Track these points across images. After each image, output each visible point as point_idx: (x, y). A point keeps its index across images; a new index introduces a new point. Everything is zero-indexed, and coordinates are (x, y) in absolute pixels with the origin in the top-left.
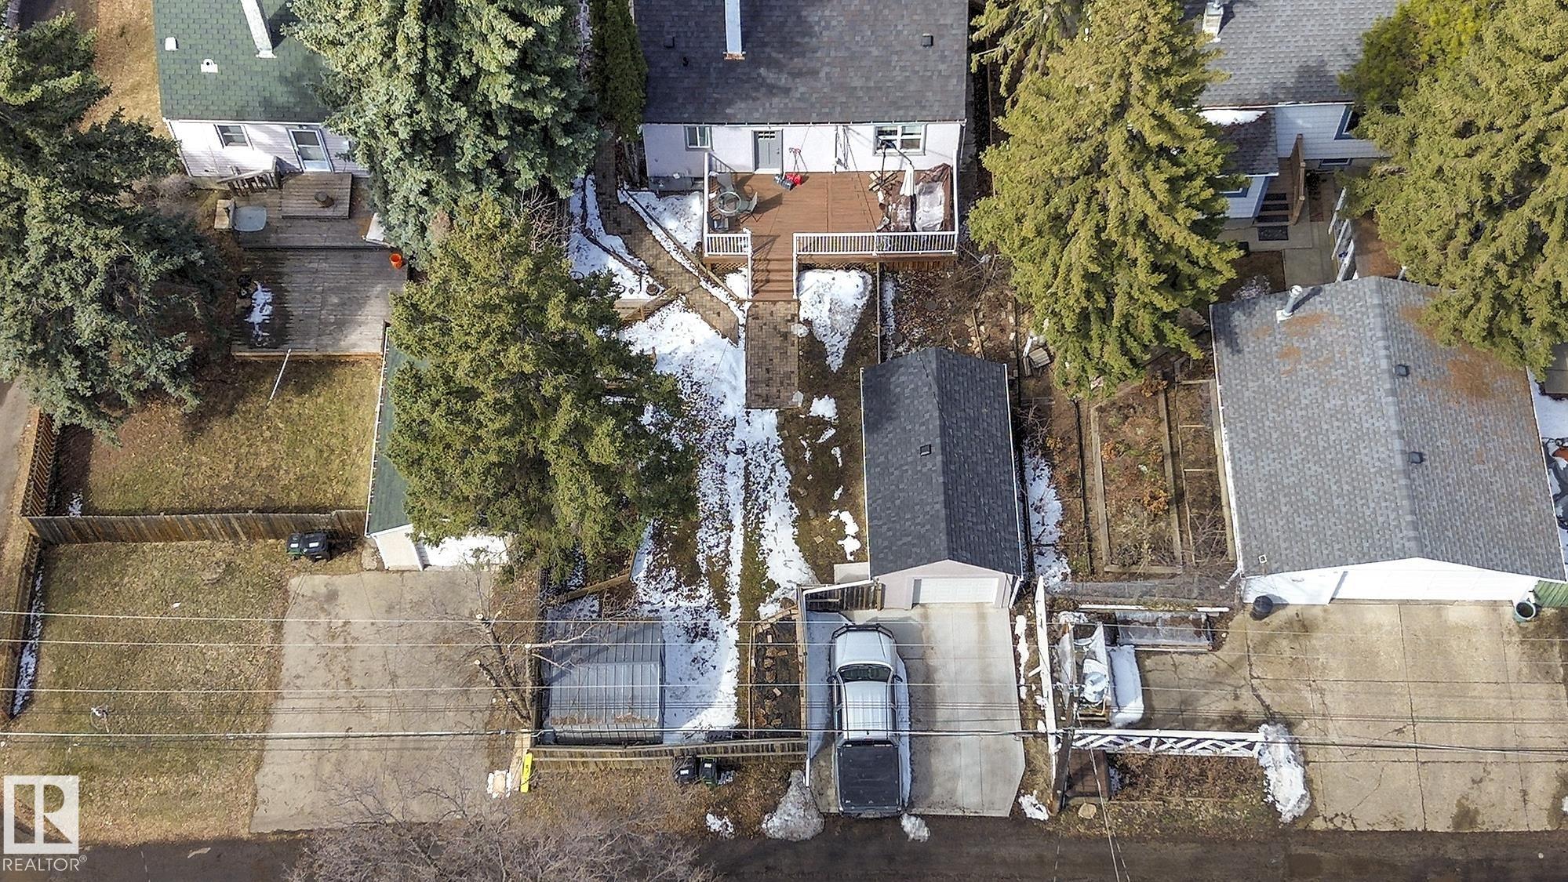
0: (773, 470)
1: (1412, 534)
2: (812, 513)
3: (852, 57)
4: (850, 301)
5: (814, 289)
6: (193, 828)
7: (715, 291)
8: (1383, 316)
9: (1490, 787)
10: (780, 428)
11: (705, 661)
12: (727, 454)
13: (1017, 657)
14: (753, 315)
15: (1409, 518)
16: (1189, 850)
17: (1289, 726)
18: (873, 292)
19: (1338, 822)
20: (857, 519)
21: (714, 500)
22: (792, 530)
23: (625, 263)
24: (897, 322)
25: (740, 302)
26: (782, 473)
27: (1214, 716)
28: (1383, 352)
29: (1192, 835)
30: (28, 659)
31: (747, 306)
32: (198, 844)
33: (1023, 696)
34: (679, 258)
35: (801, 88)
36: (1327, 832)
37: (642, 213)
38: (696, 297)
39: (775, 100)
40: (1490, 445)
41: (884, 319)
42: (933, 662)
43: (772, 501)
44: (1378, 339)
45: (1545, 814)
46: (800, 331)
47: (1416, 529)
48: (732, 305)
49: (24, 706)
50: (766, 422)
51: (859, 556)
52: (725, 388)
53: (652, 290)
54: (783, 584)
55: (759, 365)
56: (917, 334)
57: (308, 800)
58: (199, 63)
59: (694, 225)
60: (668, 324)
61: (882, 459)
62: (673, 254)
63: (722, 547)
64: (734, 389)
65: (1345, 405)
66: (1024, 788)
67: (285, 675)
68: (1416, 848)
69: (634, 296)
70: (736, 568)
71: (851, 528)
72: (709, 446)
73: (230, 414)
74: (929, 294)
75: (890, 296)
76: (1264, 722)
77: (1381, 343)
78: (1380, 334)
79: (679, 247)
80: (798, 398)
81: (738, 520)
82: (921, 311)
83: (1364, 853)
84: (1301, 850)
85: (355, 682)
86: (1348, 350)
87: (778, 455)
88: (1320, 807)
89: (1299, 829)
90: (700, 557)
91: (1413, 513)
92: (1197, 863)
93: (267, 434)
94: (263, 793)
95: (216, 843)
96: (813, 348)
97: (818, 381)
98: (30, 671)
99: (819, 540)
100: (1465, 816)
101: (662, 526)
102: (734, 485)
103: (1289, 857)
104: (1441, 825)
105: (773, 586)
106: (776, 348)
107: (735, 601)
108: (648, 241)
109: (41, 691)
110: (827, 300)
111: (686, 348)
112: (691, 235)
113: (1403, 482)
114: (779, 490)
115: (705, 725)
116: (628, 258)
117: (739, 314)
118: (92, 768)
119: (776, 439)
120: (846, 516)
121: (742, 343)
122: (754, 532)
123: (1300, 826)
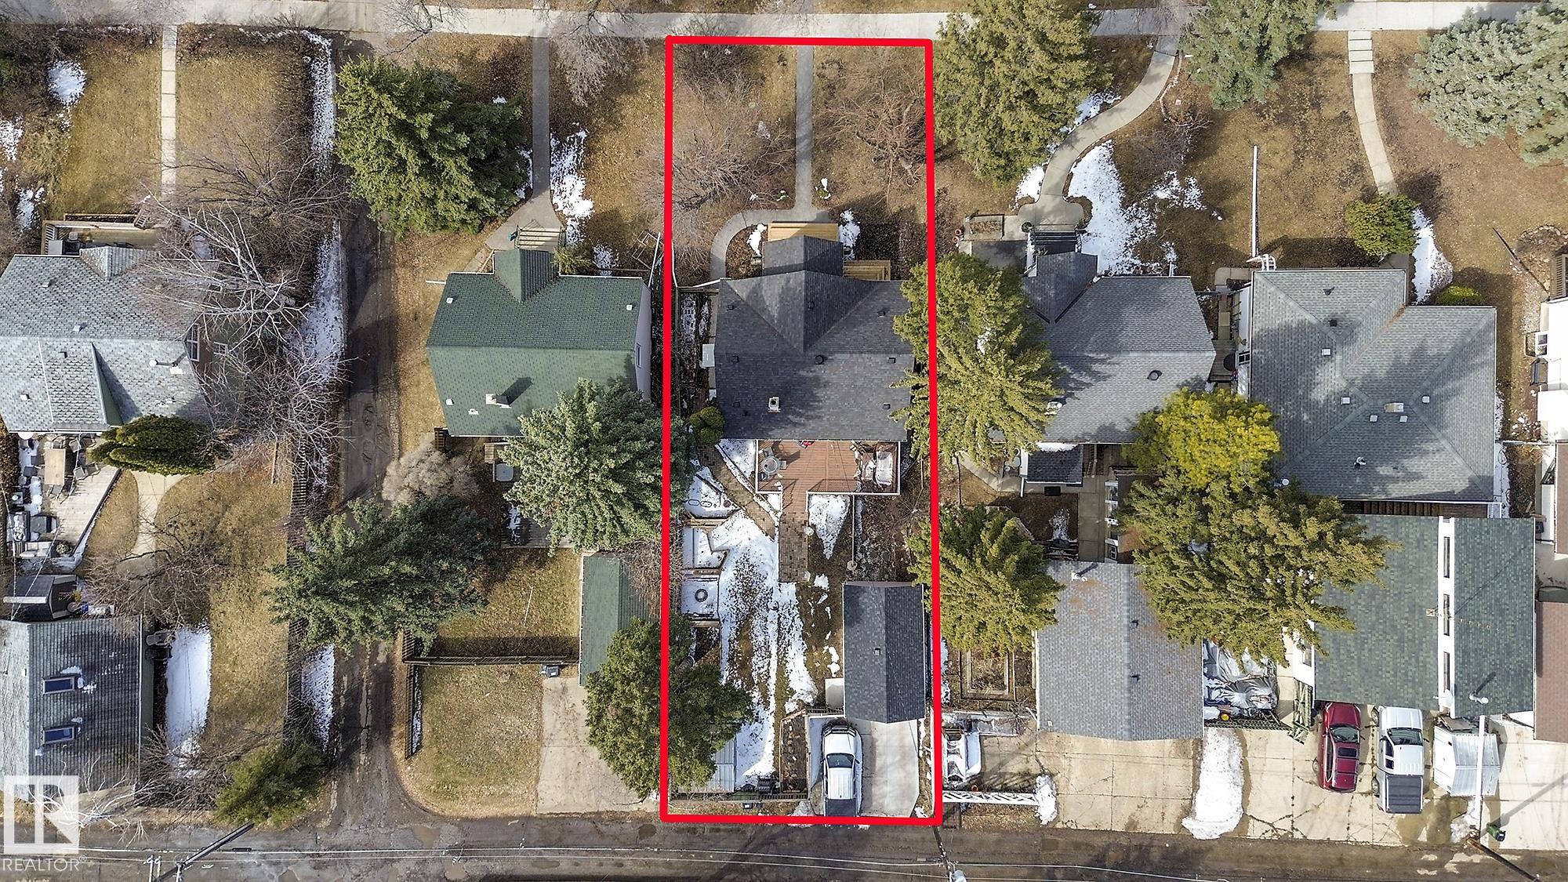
0: (793, 621)
1: (1127, 727)
2: (814, 647)
3: (843, 412)
4: (837, 516)
5: (816, 506)
6: (508, 811)
7: (762, 504)
8: (1128, 590)
9: (1147, 811)
10: (797, 594)
11: (757, 736)
12: (768, 611)
13: (919, 733)
14: (782, 521)
15: (1127, 717)
16: (994, 836)
17: (1052, 776)
18: (850, 508)
19: (1069, 824)
20: (838, 652)
21: (761, 639)
22: (803, 657)
23: (711, 486)
24: (864, 528)
25: (776, 512)
26: (798, 622)
27: (1015, 772)
28: (1126, 614)
29: (998, 829)
30: (416, 722)
31: (779, 515)
32: (513, 818)
33: (921, 755)
34: (741, 481)
35: (812, 424)
36: (1063, 828)
37: (721, 451)
38: (751, 507)
39: (797, 430)
40: (1174, 661)
41: (856, 525)
42: (875, 736)
43: (792, 640)
44: (1124, 605)
45: (1172, 825)
46: (809, 531)
47: (1130, 724)
48: (771, 513)
49: (418, 749)
50: (791, 588)
51: (838, 674)
52: (768, 569)
53: (726, 505)
54: (798, 691)
55: (786, 554)
56: (874, 535)
57: (563, 798)
58: (467, 411)
59: (750, 460)
60: (736, 525)
61: (853, 646)
62: (738, 478)
63: (766, 668)
64: (772, 569)
65: (1102, 640)
66: (918, 804)
67: (546, 735)
68: (1105, 838)
69: (717, 509)
70: (773, 680)
71: (835, 658)
72: (758, 606)
73: (504, 580)
74: (882, 509)
75: (860, 510)
76: (1040, 775)
77: (1126, 608)
78: (1125, 602)
79: (742, 474)
80: (808, 576)
81: (774, 650)
82: (877, 520)
83: (1079, 839)
84: (1049, 837)
85: (580, 737)
86: (1108, 607)
87: (796, 611)
88: (1061, 816)
89: (1050, 828)
90: (753, 673)
91: (1129, 714)
92: (998, 842)
93: (524, 593)
94: (540, 795)
95: (521, 818)
96: (816, 543)
97: (819, 565)
98: (419, 729)
99: (818, 665)
100: (1132, 824)
101: (733, 654)
102: (772, 628)
103: (1043, 840)
104: (1119, 828)
105: (793, 692)
106: (796, 543)
107: (772, 700)
108: (724, 470)
109: (425, 742)
110: (824, 514)
111: (746, 543)
112: (748, 466)
113: (1126, 695)
114: (797, 633)
115: (757, 772)
116: (712, 481)
117: (775, 519)
118: (456, 782)
119: (795, 602)
120: (832, 650)
121: (776, 539)
122: (782, 659)
123: (1051, 826)
